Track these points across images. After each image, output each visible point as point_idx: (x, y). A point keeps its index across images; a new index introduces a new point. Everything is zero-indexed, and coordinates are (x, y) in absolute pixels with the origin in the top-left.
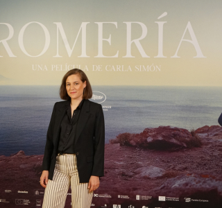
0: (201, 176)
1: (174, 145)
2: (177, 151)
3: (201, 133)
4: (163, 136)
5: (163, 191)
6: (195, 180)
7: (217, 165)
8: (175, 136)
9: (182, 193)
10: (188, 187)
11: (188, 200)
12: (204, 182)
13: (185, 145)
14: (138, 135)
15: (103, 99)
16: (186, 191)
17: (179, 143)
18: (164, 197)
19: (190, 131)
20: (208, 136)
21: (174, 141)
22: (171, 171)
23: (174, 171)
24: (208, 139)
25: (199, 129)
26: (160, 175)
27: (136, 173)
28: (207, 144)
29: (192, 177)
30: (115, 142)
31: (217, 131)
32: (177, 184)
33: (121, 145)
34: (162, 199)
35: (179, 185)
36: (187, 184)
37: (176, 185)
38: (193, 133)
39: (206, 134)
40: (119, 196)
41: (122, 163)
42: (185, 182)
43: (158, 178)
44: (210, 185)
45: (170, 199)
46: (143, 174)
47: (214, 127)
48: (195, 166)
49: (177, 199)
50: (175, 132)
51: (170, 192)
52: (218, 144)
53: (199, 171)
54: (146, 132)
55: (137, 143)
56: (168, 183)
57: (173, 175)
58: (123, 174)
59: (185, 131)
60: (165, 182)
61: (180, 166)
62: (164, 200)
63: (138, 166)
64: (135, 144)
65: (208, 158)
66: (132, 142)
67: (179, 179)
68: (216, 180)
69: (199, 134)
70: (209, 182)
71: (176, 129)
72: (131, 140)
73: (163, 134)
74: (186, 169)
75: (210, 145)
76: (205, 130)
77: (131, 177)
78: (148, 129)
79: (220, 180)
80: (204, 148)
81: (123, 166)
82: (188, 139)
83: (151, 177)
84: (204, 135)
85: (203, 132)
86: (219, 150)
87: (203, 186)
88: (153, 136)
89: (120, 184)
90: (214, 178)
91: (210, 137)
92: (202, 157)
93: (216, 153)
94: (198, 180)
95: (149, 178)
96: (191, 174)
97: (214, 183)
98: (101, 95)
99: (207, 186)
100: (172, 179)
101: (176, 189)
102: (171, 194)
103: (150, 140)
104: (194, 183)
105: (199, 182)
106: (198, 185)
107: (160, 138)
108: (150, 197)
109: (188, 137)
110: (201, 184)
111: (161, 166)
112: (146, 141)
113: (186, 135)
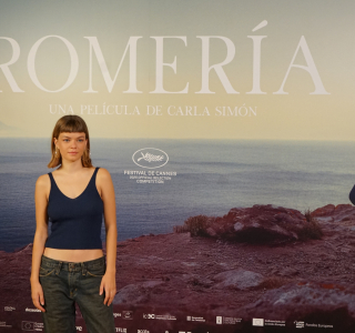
0: (322, 285)
1: (277, 235)
2: (283, 245)
3: (321, 216)
4: (261, 222)
5: (260, 310)
6: (311, 293)
7: (347, 269)
8: (279, 221)
9: (291, 314)
10: (300, 304)
11: (300, 325)
12: (327, 296)
13: (296, 236)
14: (219, 219)
15: (163, 161)
16: (297, 310)
17: (285, 233)
18: (262, 320)
19: (303, 213)
20: (333, 221)
21: (278, 228)
22: (272, 278)
23: (278, 278)
24: (333, 227)
25: (318, 210)
26: (256, 284)
27: (216, 281)
28: (331, 234)
29: (307, 288)
30: (183, 231)
31: (347, 213)
32: (283, 298)
33: (192, 235)
34: (258, 322)
35: (286, 300)
36: (298, 299)
37: (281, 300)
38: (308, 216)
39: (330, 218)
40: (189, 318)
41: (193, 264)
42: (295, 295)
43: (252, 289)
44: (335, 301)
45: (271, 323)
46: (227, 283)
47: (342, 207)
48: (311, 270)
49: (282, 324)
50: (279, 215)
51: (271, 311)
52: (348, 234)
53: (319, 278)
54: (233, 214)
55: (218, 232)
56: (268, 297)
57: (275, 285)
58: (195, 282)
59: (295, 213)
60: (263, 296)
61: (287, 269)
62: (262, 324)
63: (220, 270)
64: (214, 234)
65: (333, 256)
66: (210, 230)
67: (285, 290)
68: (346, 293)
69: (319, 218)
70: (335, 295)
71: (281, 210)
72: (209, 226)
73: (260, 217)
74: (297, 274)
75: (336, 237)
76: (328, 211)
77: (208, 286)
78: (235, 209)
79: (352, 293)
80: (327, 241)
81: (195, 270)
82: (301, 227)
83: (241, 286)
84: (326, 220)
85: (325, 215)
86: (351, 244)
87: (325, 302)
88: (245, 221)
89: (190, 298)
90: (342, 289)
91: (336, 222)
92: (323, 256)
93: (346, 249)
94: (316, 291)
95: (237, 289)
96: (305, 283)
97: (343, 298)
98: (161, 154)
99: (332, 303)
100: (275, 290)
101: (281, 306)
102: (272, 315)
103: (238, 227)
104: (310, 297)
105: (319, 295)
106: (317, 300)
107: (256, 225)
108: (238, 320)
109: (301, 223)
110: (321, 298)
111: (256, 270)
112: (233, 229)
113: (297, 220)
